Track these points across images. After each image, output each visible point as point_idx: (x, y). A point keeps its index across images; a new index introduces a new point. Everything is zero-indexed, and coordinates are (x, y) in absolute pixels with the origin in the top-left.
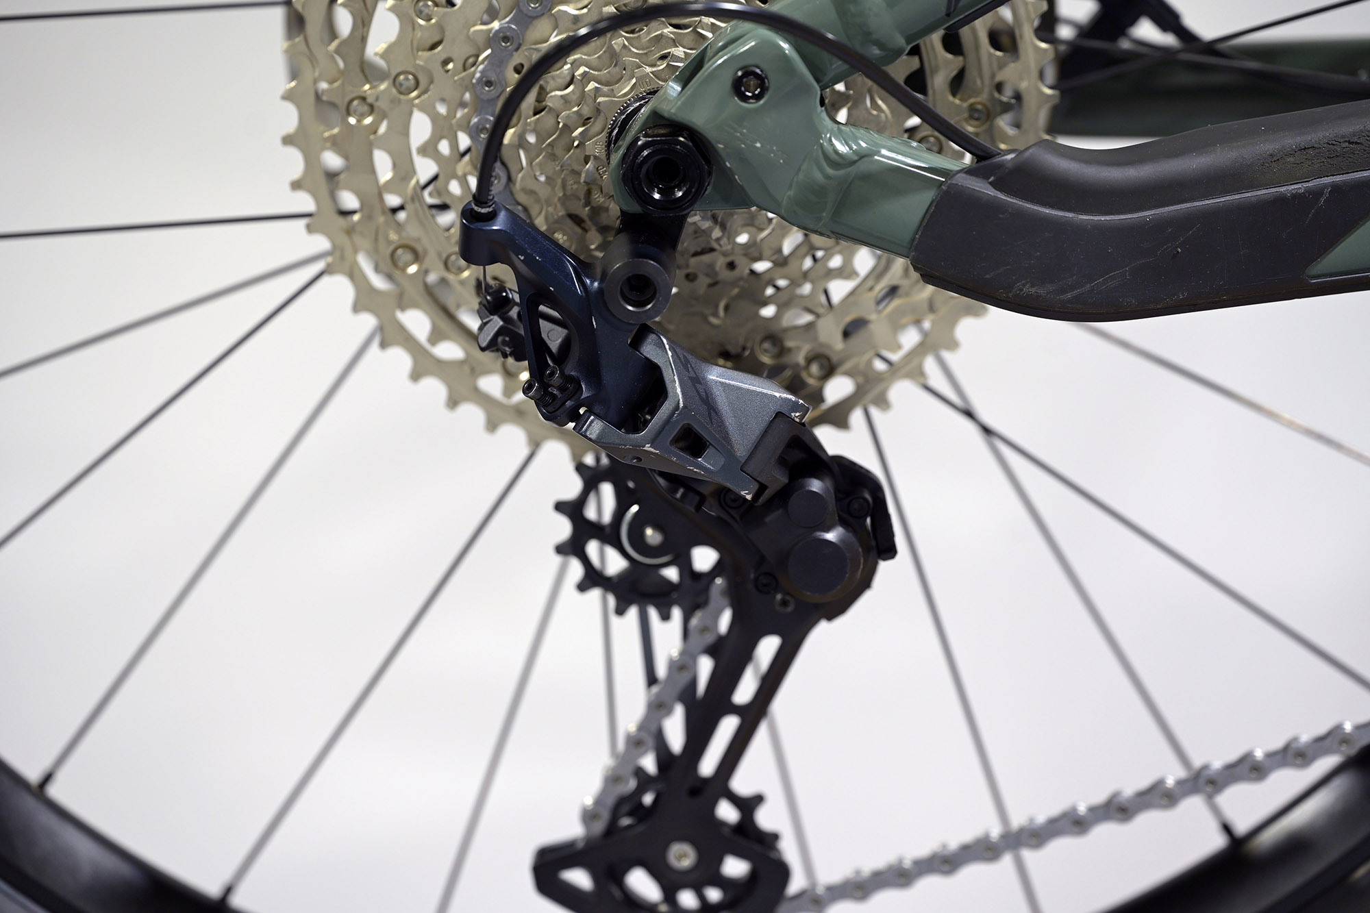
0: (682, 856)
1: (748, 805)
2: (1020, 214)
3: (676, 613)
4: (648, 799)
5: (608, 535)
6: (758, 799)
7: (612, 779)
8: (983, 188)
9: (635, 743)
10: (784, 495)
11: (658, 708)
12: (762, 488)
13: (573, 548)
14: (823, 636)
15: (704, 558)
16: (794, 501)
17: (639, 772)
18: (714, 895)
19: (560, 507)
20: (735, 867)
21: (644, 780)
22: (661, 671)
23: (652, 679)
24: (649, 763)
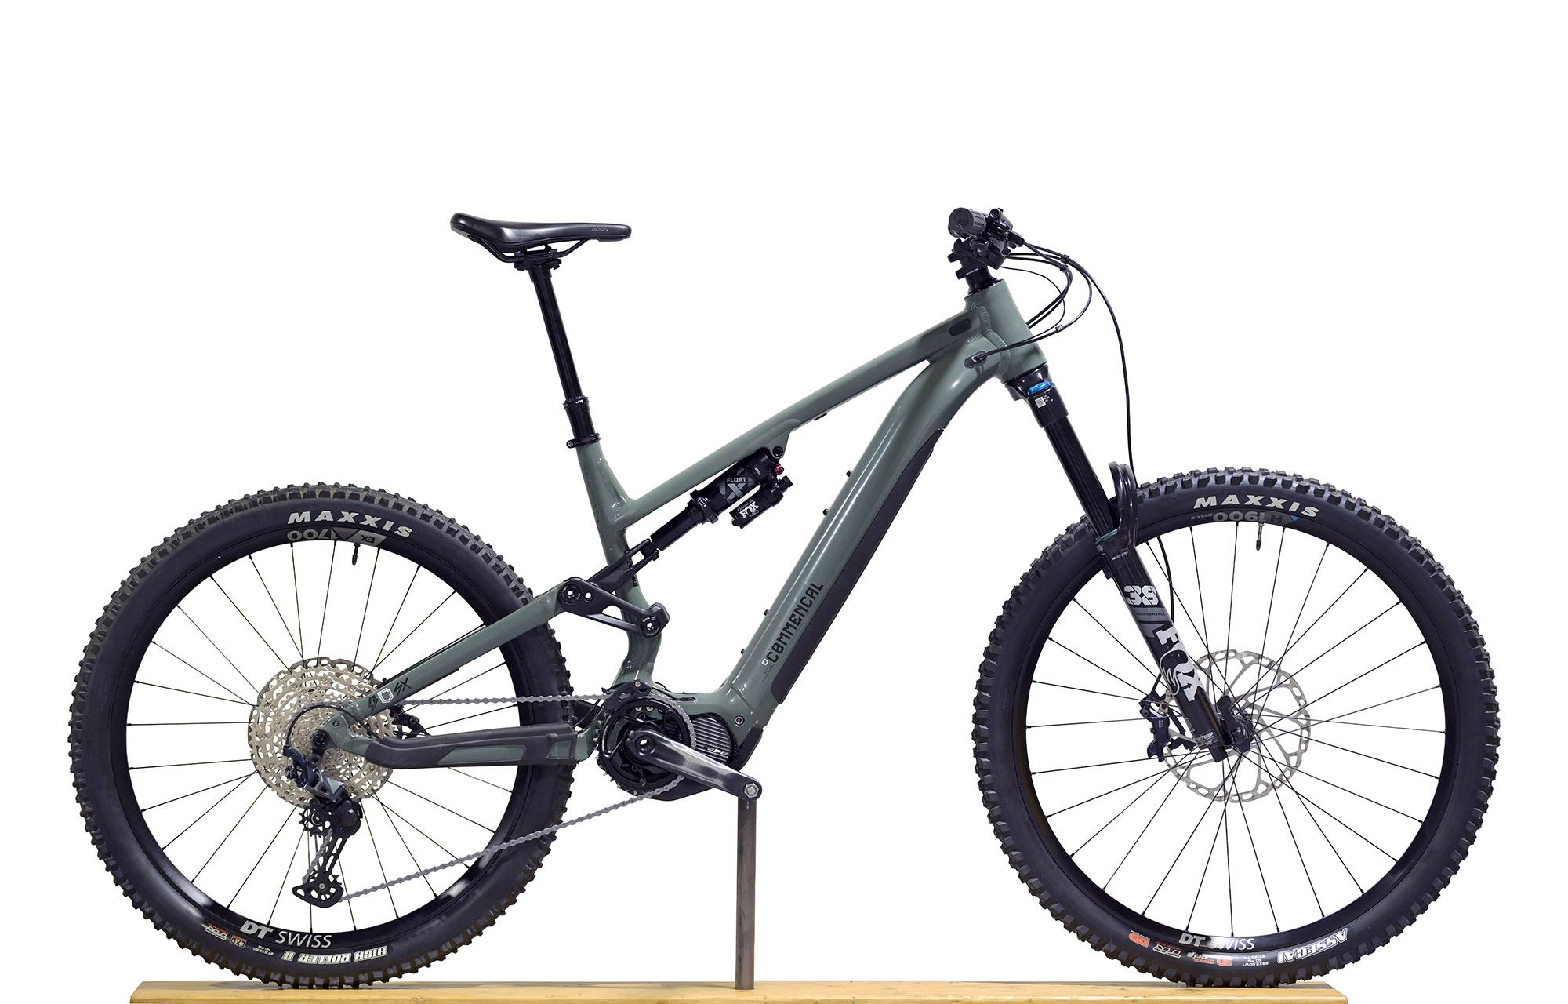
0: (322, 886)
1: (335, 877)
2: (385, 748)
3: (322, 837)
4: (316, 876)
5: (309, 819)
6: (338, 876)
7: (308, 871)
8: (378, 743)
9: (313, 863)
10: (341, 803)
11: (318, 856)
12: (337, 800)
13: (302, 822)
14: (351, 840)
15: (328, 824)
16: (343, 804)
17: (314, 869)
18: (328, 896)
19: (300, 814)
20: (333, 890)
21: (315, 872)
22: (319, 849)
23: (317, 851)
24: (316, 868)
